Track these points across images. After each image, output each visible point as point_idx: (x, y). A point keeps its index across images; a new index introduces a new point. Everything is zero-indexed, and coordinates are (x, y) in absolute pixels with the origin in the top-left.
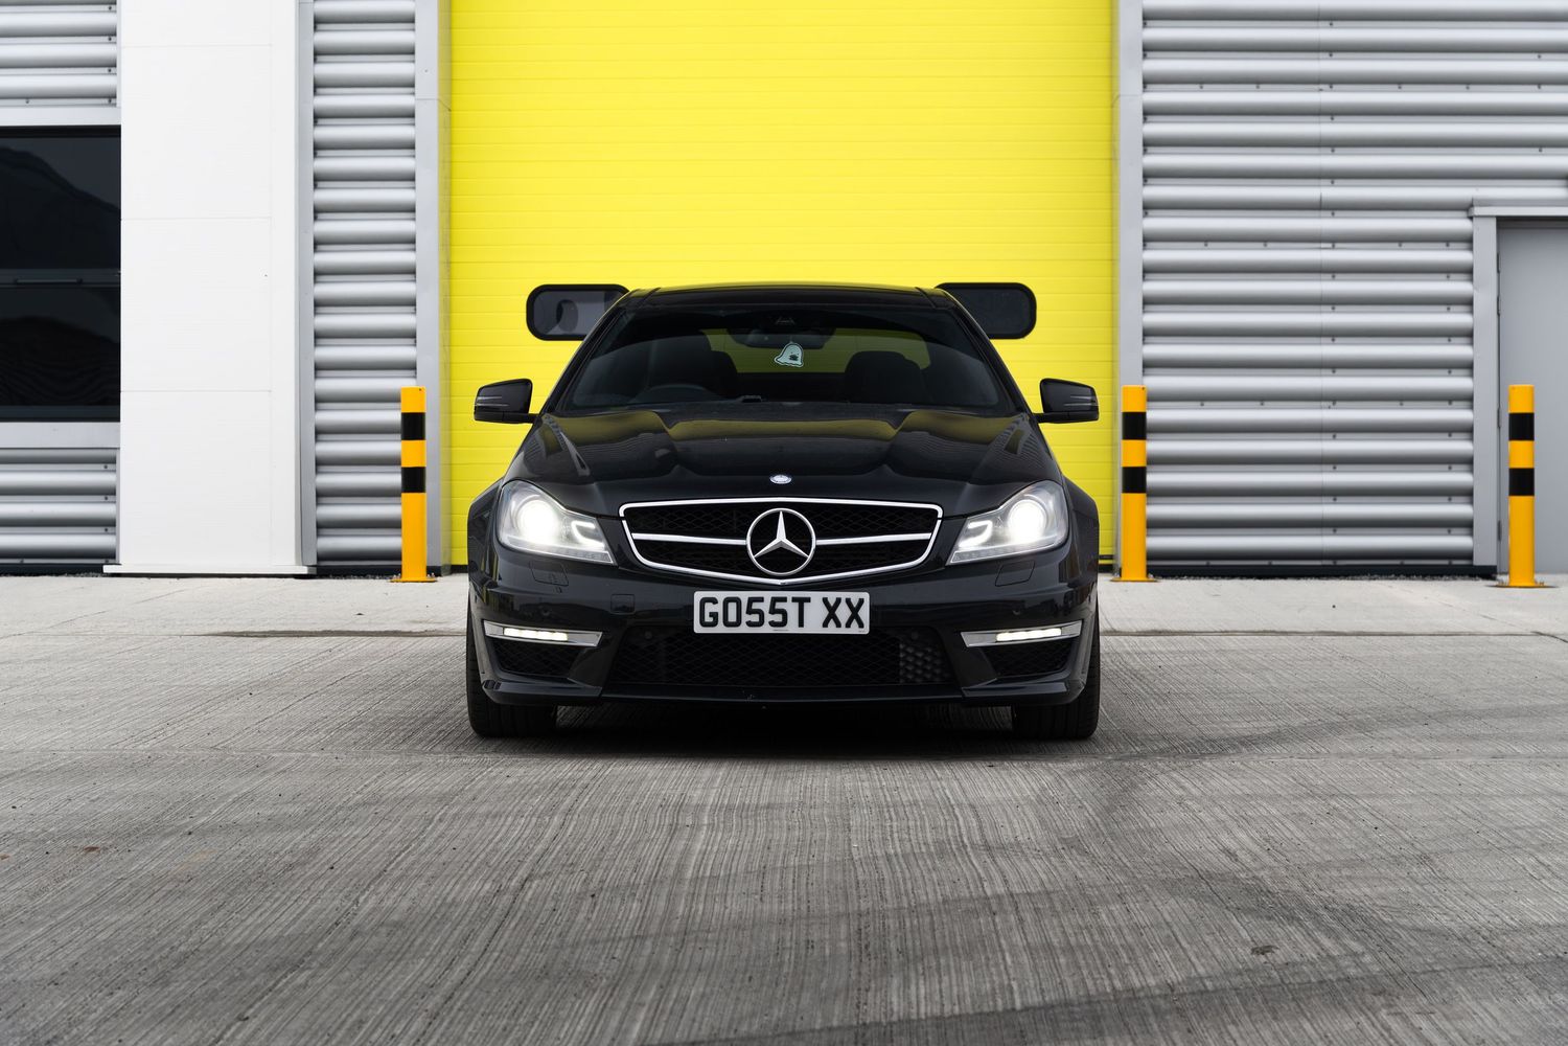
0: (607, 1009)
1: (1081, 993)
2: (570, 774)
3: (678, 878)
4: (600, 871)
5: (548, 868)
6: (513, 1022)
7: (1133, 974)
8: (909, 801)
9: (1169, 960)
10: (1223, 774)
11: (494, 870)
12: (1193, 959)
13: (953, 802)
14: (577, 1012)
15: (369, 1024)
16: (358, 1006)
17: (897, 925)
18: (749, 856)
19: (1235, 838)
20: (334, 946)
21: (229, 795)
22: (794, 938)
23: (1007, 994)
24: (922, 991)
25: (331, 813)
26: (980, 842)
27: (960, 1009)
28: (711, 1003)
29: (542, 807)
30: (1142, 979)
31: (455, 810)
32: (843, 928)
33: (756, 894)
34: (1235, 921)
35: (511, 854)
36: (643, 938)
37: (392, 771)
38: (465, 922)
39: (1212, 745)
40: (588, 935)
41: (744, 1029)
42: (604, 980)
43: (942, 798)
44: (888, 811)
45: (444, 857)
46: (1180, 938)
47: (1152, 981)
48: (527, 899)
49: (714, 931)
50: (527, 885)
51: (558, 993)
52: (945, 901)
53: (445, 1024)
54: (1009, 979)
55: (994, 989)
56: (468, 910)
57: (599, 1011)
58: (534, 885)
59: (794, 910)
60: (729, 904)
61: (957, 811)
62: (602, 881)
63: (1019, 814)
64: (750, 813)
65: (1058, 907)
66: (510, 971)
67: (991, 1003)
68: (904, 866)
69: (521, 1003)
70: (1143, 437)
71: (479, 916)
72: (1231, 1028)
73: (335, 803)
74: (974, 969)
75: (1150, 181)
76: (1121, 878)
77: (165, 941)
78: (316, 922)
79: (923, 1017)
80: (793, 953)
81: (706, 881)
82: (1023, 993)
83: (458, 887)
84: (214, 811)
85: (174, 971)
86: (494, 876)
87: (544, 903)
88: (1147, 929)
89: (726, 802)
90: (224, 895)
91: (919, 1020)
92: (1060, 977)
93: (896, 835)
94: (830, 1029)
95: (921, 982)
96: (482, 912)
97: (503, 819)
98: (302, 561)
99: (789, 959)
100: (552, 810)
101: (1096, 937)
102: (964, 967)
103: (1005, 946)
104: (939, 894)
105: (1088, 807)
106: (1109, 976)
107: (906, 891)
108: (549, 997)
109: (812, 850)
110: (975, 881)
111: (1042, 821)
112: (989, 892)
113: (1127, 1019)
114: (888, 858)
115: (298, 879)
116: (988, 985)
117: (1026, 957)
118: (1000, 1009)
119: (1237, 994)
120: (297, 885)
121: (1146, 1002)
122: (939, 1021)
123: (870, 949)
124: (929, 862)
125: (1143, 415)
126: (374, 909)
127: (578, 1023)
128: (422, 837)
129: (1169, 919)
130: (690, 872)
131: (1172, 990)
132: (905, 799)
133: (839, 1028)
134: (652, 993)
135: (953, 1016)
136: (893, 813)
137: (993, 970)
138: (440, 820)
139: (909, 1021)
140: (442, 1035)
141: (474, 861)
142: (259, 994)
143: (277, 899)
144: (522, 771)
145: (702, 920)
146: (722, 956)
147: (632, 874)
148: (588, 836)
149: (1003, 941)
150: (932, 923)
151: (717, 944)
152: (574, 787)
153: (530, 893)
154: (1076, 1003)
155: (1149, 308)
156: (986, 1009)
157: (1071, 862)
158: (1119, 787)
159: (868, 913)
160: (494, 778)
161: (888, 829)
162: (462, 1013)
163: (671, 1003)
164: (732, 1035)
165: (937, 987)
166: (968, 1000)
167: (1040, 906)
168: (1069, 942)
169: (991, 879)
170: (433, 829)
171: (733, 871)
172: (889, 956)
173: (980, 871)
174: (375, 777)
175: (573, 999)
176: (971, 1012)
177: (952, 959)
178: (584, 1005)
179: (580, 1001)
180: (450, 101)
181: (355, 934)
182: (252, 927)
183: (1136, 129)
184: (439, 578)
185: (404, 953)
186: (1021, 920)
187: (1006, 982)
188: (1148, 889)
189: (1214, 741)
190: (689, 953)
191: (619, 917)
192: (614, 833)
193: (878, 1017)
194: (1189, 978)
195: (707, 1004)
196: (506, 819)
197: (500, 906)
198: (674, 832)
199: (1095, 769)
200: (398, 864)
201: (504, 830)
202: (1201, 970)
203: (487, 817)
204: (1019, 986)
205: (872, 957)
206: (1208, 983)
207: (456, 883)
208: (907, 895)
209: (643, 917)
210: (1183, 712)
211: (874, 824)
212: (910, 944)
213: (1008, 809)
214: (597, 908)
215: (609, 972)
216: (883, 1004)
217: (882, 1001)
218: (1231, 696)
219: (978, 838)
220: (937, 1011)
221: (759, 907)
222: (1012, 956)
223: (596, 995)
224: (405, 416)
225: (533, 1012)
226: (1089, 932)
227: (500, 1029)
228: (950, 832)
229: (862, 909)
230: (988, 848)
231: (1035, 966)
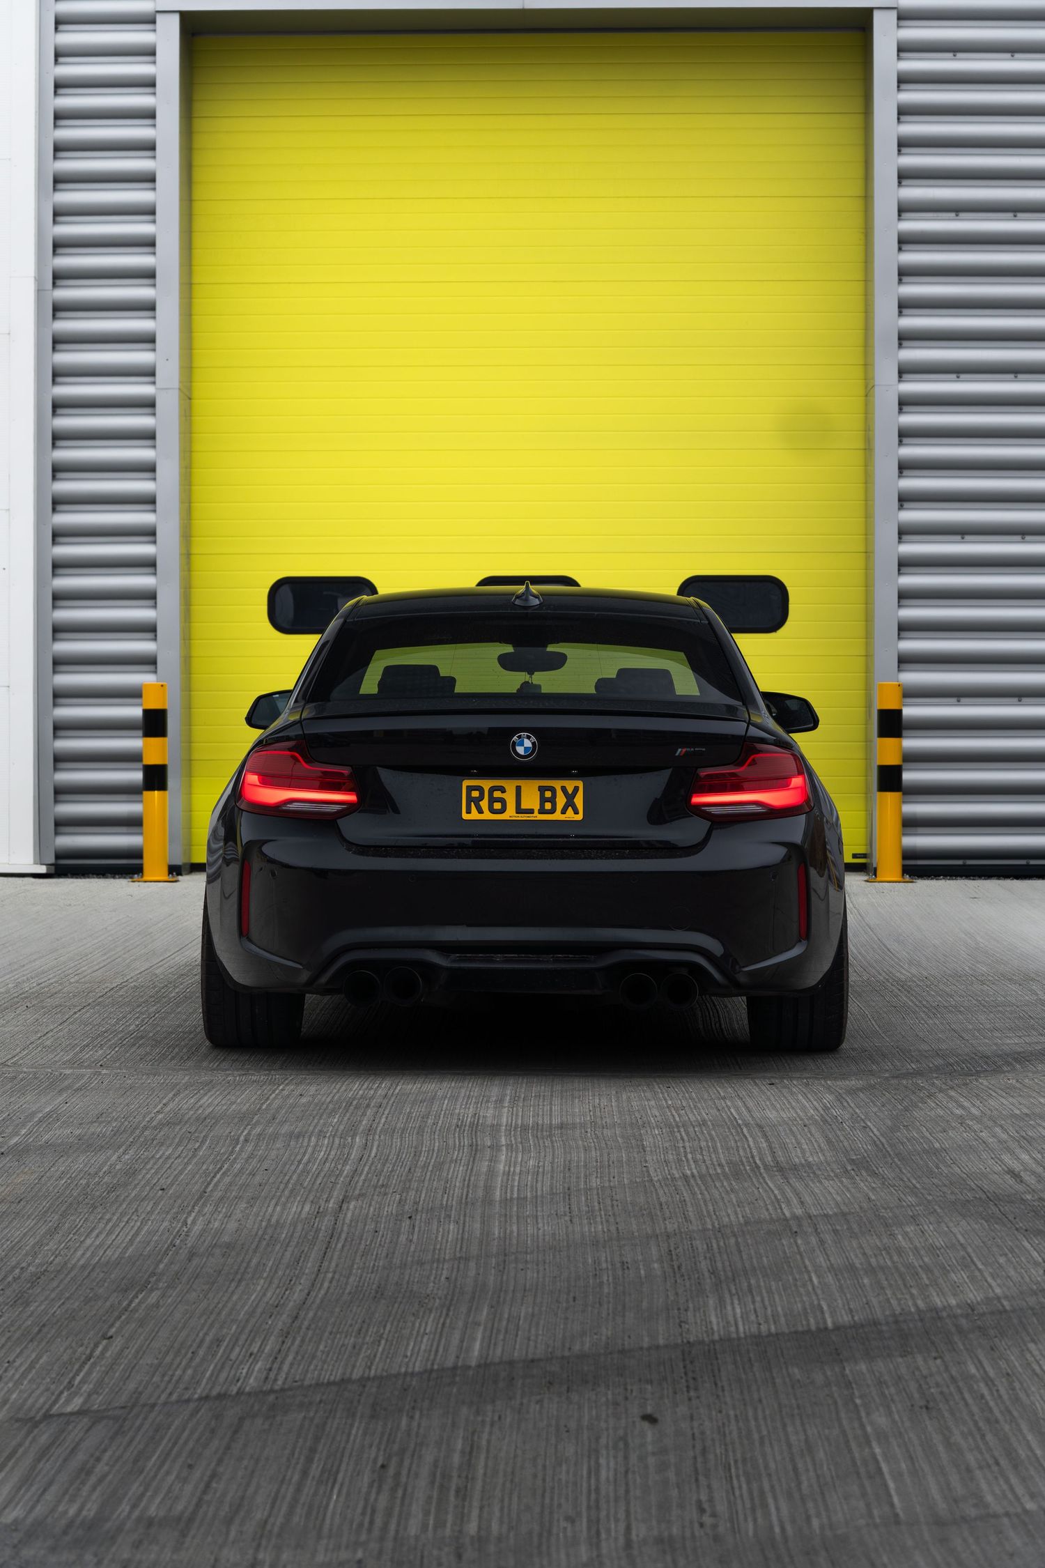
0: (446, 1330)
1: (887, 1313)
2: (361, 1092)
3: (488, 1201)
4: (412, 1194)
5: (361, 1190)
6: (360, 1340)
7: (935, 1294)
8: (697, 1121)
9: (967, 1281)
10: (1000, 1092)
11: (310, 1191)
12: (989, 1279)
13: (740, 1122)
14: (418, 1332)
15: (225, 1343)
16: (212, 1326)
17: (705, 1246)
18: (552, 1177)
19: (1018, 1159)
20: (175, 1268)
21: (33, 1114)
22: (609, 1259)
23: (818, 1313)
24: (738, 1311)
25: (137, 1132)
26: (772, 1164)
27: (776, 1328)
28: (542, 1322)
29: (342, 1127)
30: (943, 1300)
31: (258, 1130)
32: (654, 1250)
33: (565, 1215)
34: (1026, 1244)
35: (322, 1174)
36: (467, 1259)
37: (186, 1089)
38: (293, 1244)
39: (986, 1063)
40: (413, 1256)
41: (577, 1348)
42: (437, 1301)
43: (729, 1117)
44: (679, 1131)
45: (258, 1179)
46: (975, 1259)
47: (953, 1302)
48: (347, 1221)
49: (532, 1252)
50: (345, 1206)
51: (397, 1312)
52: (747, 1223)
53: (297, 1342)
54: (818, 1299)
55: (805, 1309)
56: (293, 1232)
57: (439, 1330)
58: (351, 1207)
59: (604, 1232)
60: (540, 1225)
61: (745, 1130)
62: (416, 1203)
63: (806, 1135)
64: (545, 1133)
65: (856, 1229)
66: (347, 1291)
67: (804, 1323)
68: (703, 1188)
69: (364, 1322)
70: (898, 735)
71: (305, 1237)
72: (1032, 1346)
73: (140, 1122)
74: (784, 1290)
75: (906, 472)
76: (911, 1199)
77: (13, 1261)
78: (152, 1244)
79: (742, 1335)
80: (610, 1273)
81: (515, 1202)
82: (833, 1313)
83: (278, 1208)
84: (23, 1132)
85: (31, 1291)
86: (311, 1198)
87: (365, 1225)
88: (942, 1250)
89: (519, 1122)
90: (56, 1217)
91: (739, 1339)
92: (866, 1297)
93: (690, 1156)
94: (658, 1347)
95: (736, 1302)
96: (306, 1234)
97: (306, 1140)
98: (39, 860)
99: (608, 1280)
100: (352, 1130)
101: (896, 1258)
102: (774, 1288)
103: (810, 1268)
104: (740, 1216)
105: (872, 1127)
106: (912, 1295)
107: (708, 1212)
108: (389, 1316)
109: (612, 1170)
110: (773, 1203)
111: (829, 1142)
112: (788, 1214)
113: (933, 1338)
114: (685, 1177)
115: (124, 1200)
116: (799, 1305)
117: (830, 1278)
118: (813, 1327)
119: (1034, 1314)
120: (124, 1206)
121: (947, 1321)
122: (757, 1339)
123: (683, 1270)
124: (725, 1184)
125: (900, 712)
126: (204, 1230)
127: (421, 1341)
128: (232, 1158)
129: (962, 1241)
130: (498, 1193)
131: (973, 1310)
132: (693, 1119)
133: (666, 1346)
134: (485, 1313)
135: (770, 1335)
136: (683, 1134)
137: (802, 1290)
138: (246, 1140)
139: (730, 1340)
140: (297, 1353)
141: (288, 1181)
142: (116, 1314)
143: (109, 1220)
144: (313, 1089)
145: (518, 1241)
146: (544, 1277)
147: (443, 1196)
148: (392, 1157)
149: (807, 1262)
150: (737, 1244)
151: (537, 1265)
152: (368, 1106)
153: (349, 1215)
154: (884, 1322)
155: (904, 602)
156: (800, 1329)
157: (862, 1184)
158: (900, 1107)
159: (675, 1234)
160: (288, 1096)
161: (682, 1150)
162: (310, 1333)
163: (504, 1323)
164: (567, 1353)
165: (752, 1307)
166: (783, 1320)
167: (838, 1228)
168: (870, 1264)
169: (788, 1203)
170: (241, 1150)
171: (539, 1193)
172: (701, 1277)
173: (776, 1192)
174: (171, 1095)
175: (413, 1319)
176: (787, 1331)
177: (761, 1280)
178: (424, 1325)
179: (419, 1320)
180: (190, 389)
181: (192, 1255)
182: (93, 1248)
183: (890, 419)
184: (180, 878)
185: (243, 1274)
186: (822, 1242)
187: (816, 1302)
188: (939, 1211)
189: (988, 1057)
190: (512, 1274)
191: (439, 1239)
192: (417, 1154)
193: (700, 1336)
194: (987, 1298)
195: (538, 1324)
196: (309, 1140)
197: (323, 1228)
198: (475, 1154)
199: (873, 1087)
200: (216, 1185)
201: (310, 1150)
202: (998, 1291)
203: (291, 1137)
204: (829, 1306)
205: (686, 1277)
206: (1005, 1303)
207: (276, 1205)
208: (710, 1216)
209: (462, 1238)
210: (954, 1026)
211: (667, 1145)
212: (719, 1265)
213: (794, 1129)
214: (416, 1229)
215: (440, 1292)
216: (704, 1323)
217: (702, 1320)
218: (1001, 1009)
219: (770, 1159)
220: (754, 1329)
221: (570, 1229)
222: (818, 1277)
223: (432, 1316)
224: (147, 713)
225: (377, 1332)
226: (888, 1253)
227: (350, 1348)
228: (742, 1153)
229: (669, 1230)
230: (781, 1170)
231: (841, 1287)
